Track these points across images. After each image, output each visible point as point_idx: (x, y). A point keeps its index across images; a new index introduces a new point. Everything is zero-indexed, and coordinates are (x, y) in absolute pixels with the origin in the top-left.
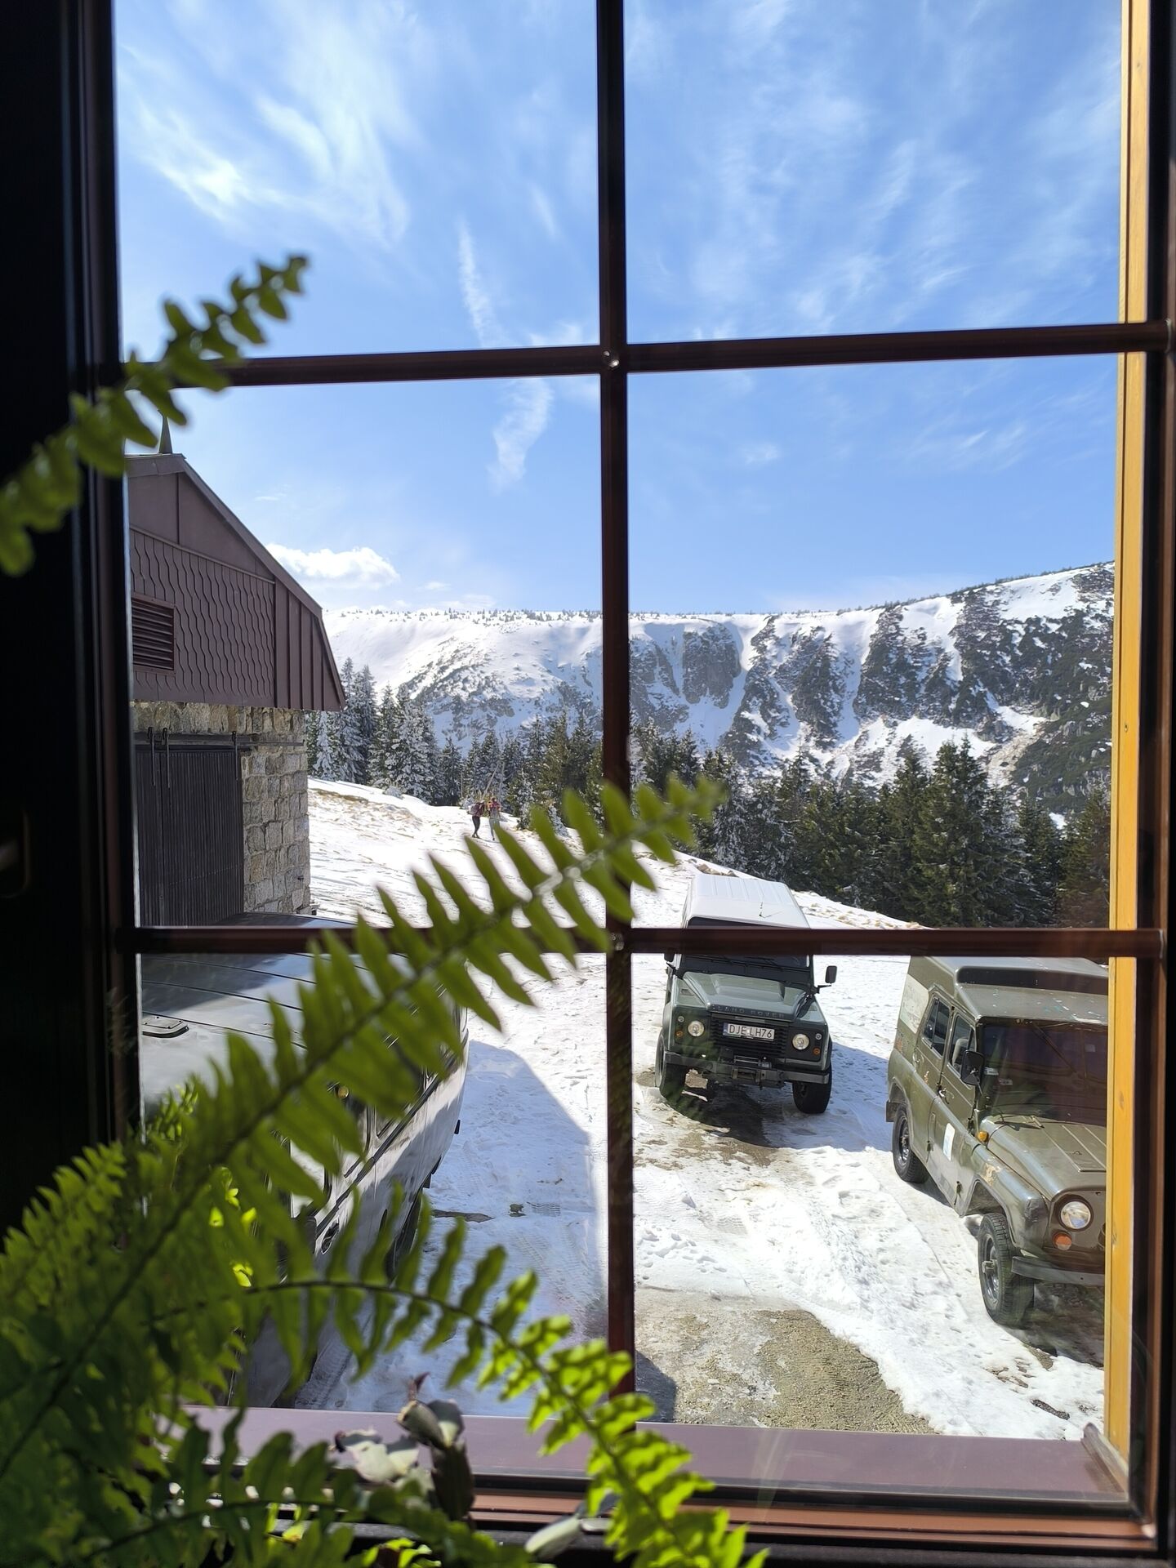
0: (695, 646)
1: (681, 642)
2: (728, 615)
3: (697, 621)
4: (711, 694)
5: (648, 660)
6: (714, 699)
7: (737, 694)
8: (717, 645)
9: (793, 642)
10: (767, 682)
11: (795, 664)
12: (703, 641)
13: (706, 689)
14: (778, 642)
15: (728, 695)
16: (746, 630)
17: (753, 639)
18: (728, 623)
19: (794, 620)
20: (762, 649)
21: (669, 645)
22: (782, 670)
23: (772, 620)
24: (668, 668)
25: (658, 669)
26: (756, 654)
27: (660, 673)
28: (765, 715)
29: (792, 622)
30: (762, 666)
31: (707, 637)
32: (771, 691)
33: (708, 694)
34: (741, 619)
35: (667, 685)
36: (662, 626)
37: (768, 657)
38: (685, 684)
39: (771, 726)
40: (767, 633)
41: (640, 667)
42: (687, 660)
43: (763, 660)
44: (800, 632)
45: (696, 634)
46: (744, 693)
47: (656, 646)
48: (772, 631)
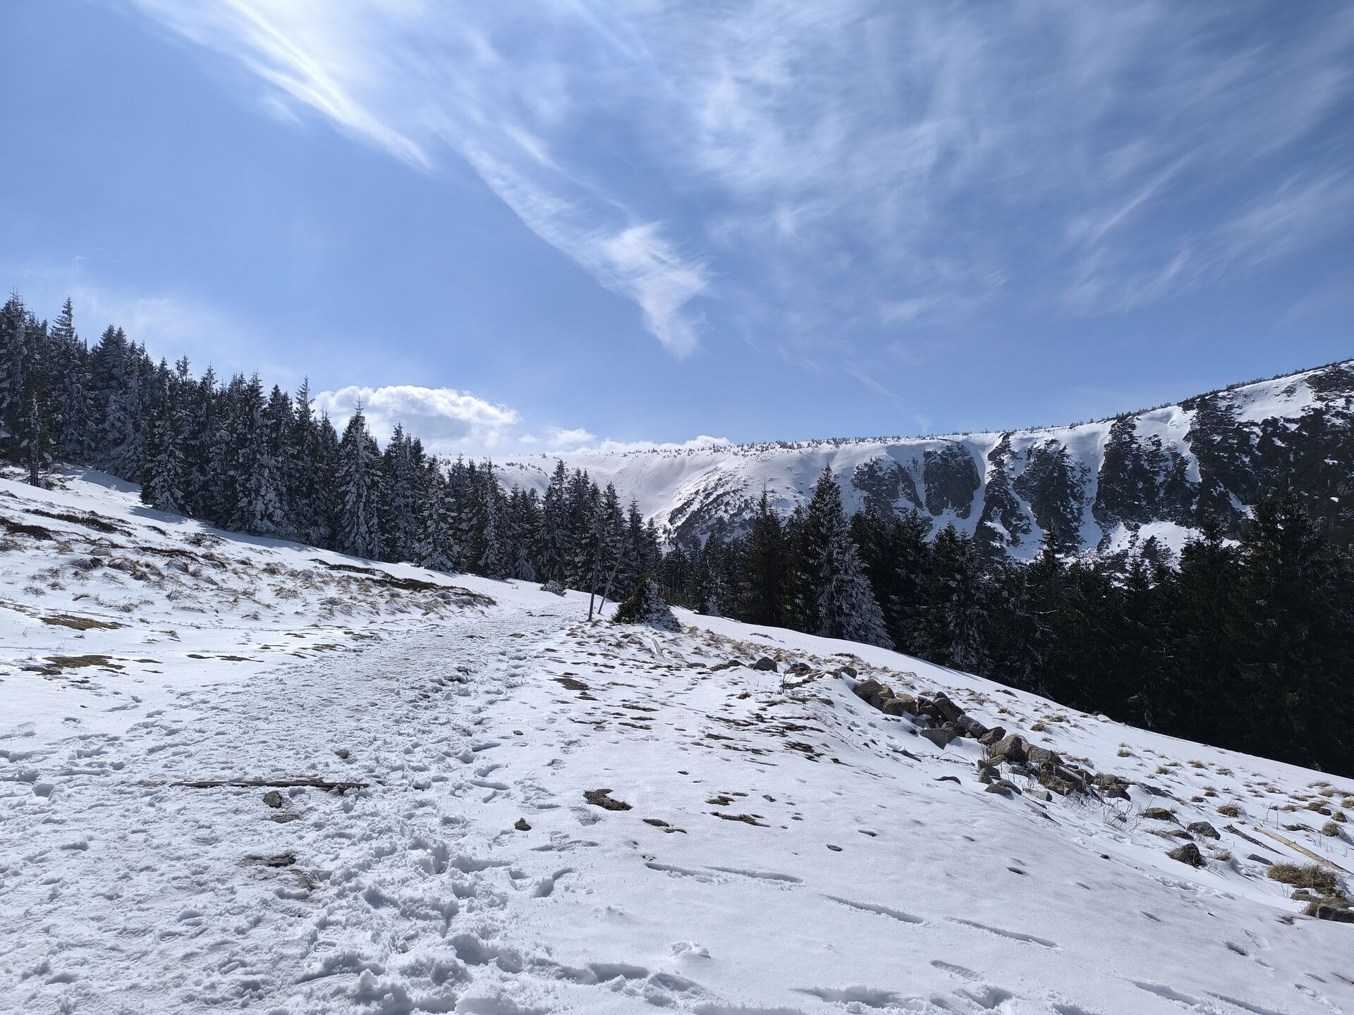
0: (935, 463)
1: (921, 460)
2: (965, 434)
3: (936, 441)
4: (953, 506)
5: (892, 478)
6: (956, 510)
7: (978, 506)
8: (956, 461)
9: (1029, 456)
10: (1006, 492)
11: (1032, 474)
12: (942, 458)
13: (947, 502)
14: (1014, 456)
15: (969, 506)
16: (983, 447)
17: (989, 454)
18: (965, 441)
19: (1029, 435)
20: (1000, 464)
21: (911, 464)
22: (1020, 481)
23: (1007, 436)
24: (911, 485)
25: (902, 485)
26: (994, 468)
27: (903, 489)
28: (1006, 524)
29: (1026, 437)
30: (1000, 477)
31: (947, 455)
32: (1012, 501)
33: (950, 506)
34: (977, 437)
35: (910, 499)
36: (904, 446)
37: (1005, 470)
38: (928, 496)
39: (1013, 533)
40: (1004, 448)
41: (885, 485)
42: (929, 476)
43: (1001, 473)
44: (1035, 446)
45: (936, 452)
46: (984, 504)
47: (899, 465)
48: (1008, 445)
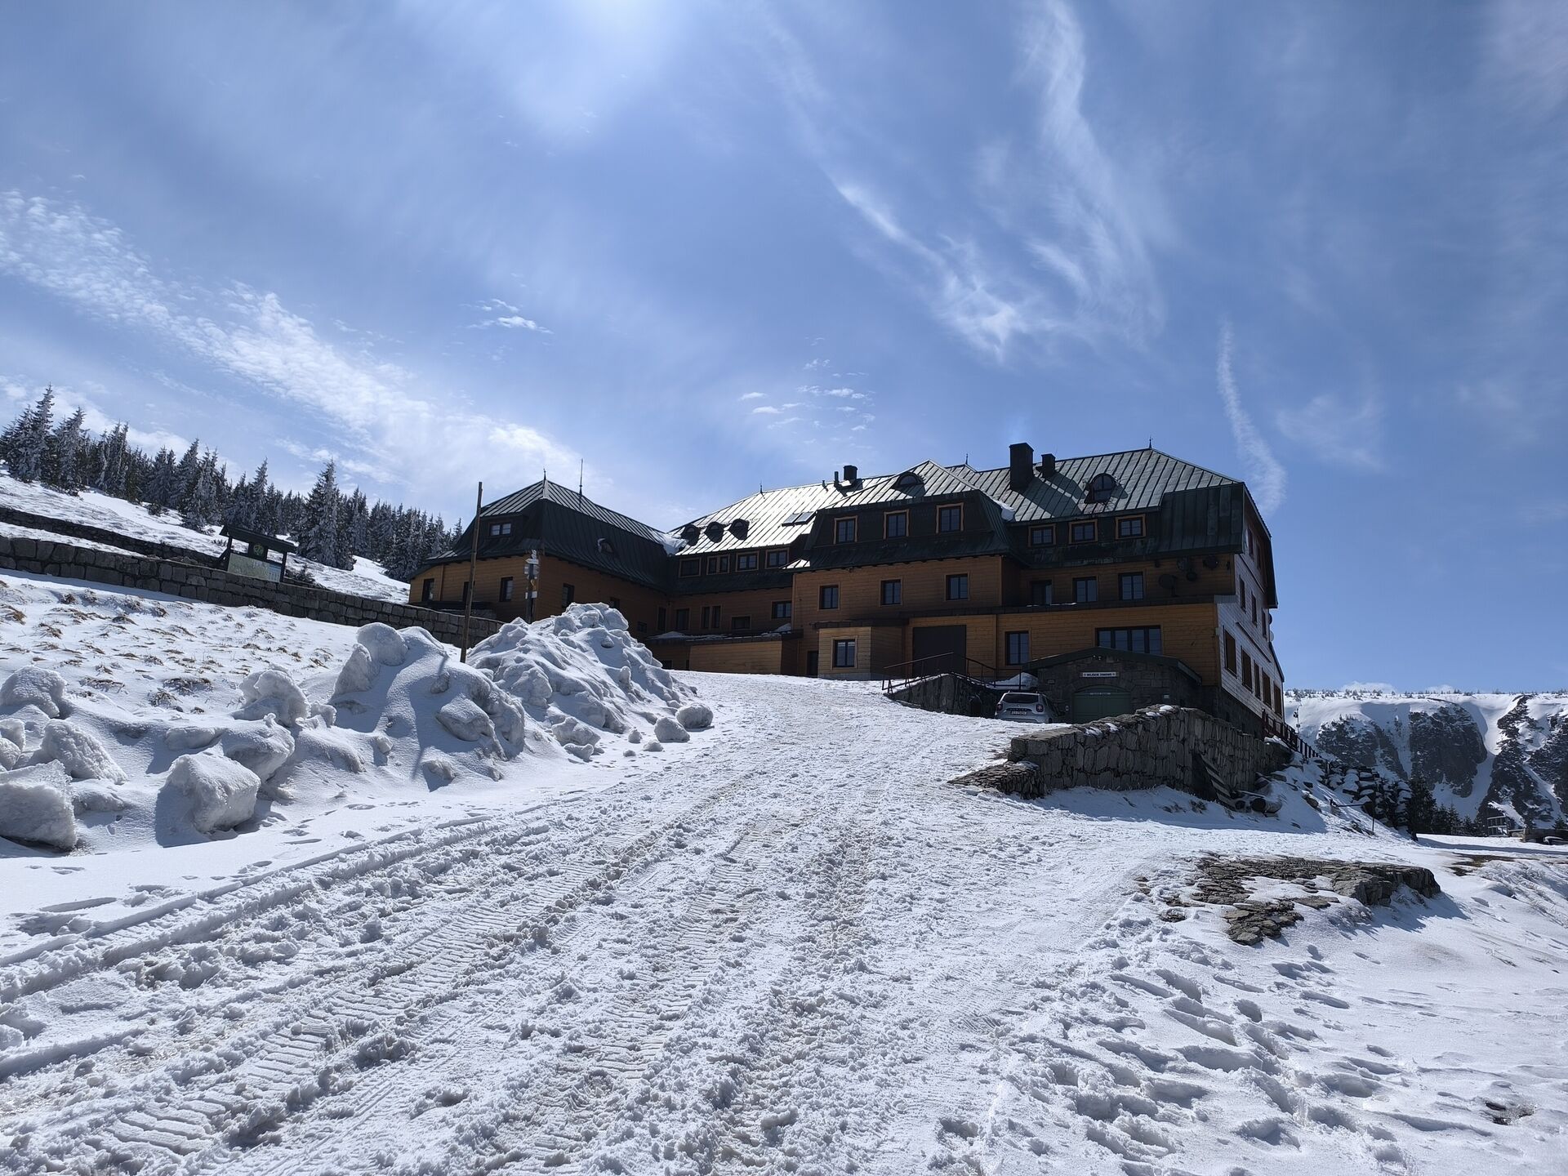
0: (1424, 727)
1: (1407, 723)
2: (1467, 694)
3: (1426, 700)
4: (1449, 780)
5: (1368, 742)
6: (1452, 786)
7: (1483, 781)
8: (1452, 727)
9: (1553, 725)
10: (1520, 769)
11: (1555, 750)
12: (1433, 722)
13: (1441, 775)
14: (1533, 724)
15: (1471, 782)
16: (1491, 711)
17: (1500, 721)
18: (1466, 703)
19: (1553, 700)
20: (1513, 733)
21: (1392, 726)
22: (1538, 756)
23: (1523, 700)
24: (1392, 751)
25: (1379, 752)
26: (1506, 738)
27: (1382, 756)
28: (1520, 808)
29: (1549, 702)
30: (1513, 751)
31: (1439, 718)
32: (1527, 780)
33: (1444, 780)
34: (1484, 699)
35: (1392, 769)
36: (1383, 705)
37: (1520, 741)
38: (1415, 766)
39: (1527, 820)
40: (1519, 714)
41: (1357, 749)
42: (1416, 742)
43: (1514, 745)
44: (1561, 714)
45: (1425, 714)
46: (1490, 781)
47: (1376, 727)
48: (1524, 712)
